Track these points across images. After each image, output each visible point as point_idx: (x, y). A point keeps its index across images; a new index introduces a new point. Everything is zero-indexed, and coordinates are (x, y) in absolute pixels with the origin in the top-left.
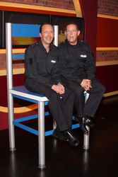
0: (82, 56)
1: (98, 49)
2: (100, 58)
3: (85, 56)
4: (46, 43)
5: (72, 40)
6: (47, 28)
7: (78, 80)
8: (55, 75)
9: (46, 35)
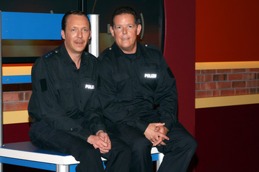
0: (147, 76)
1: (199, 66)
2: (207, 88)
3: (154, 76)
4: (75, 52)
5: (126, 44)
6: (76, 21)
7: (139, 125)
8: (93, 115)
9: (74, 35)
